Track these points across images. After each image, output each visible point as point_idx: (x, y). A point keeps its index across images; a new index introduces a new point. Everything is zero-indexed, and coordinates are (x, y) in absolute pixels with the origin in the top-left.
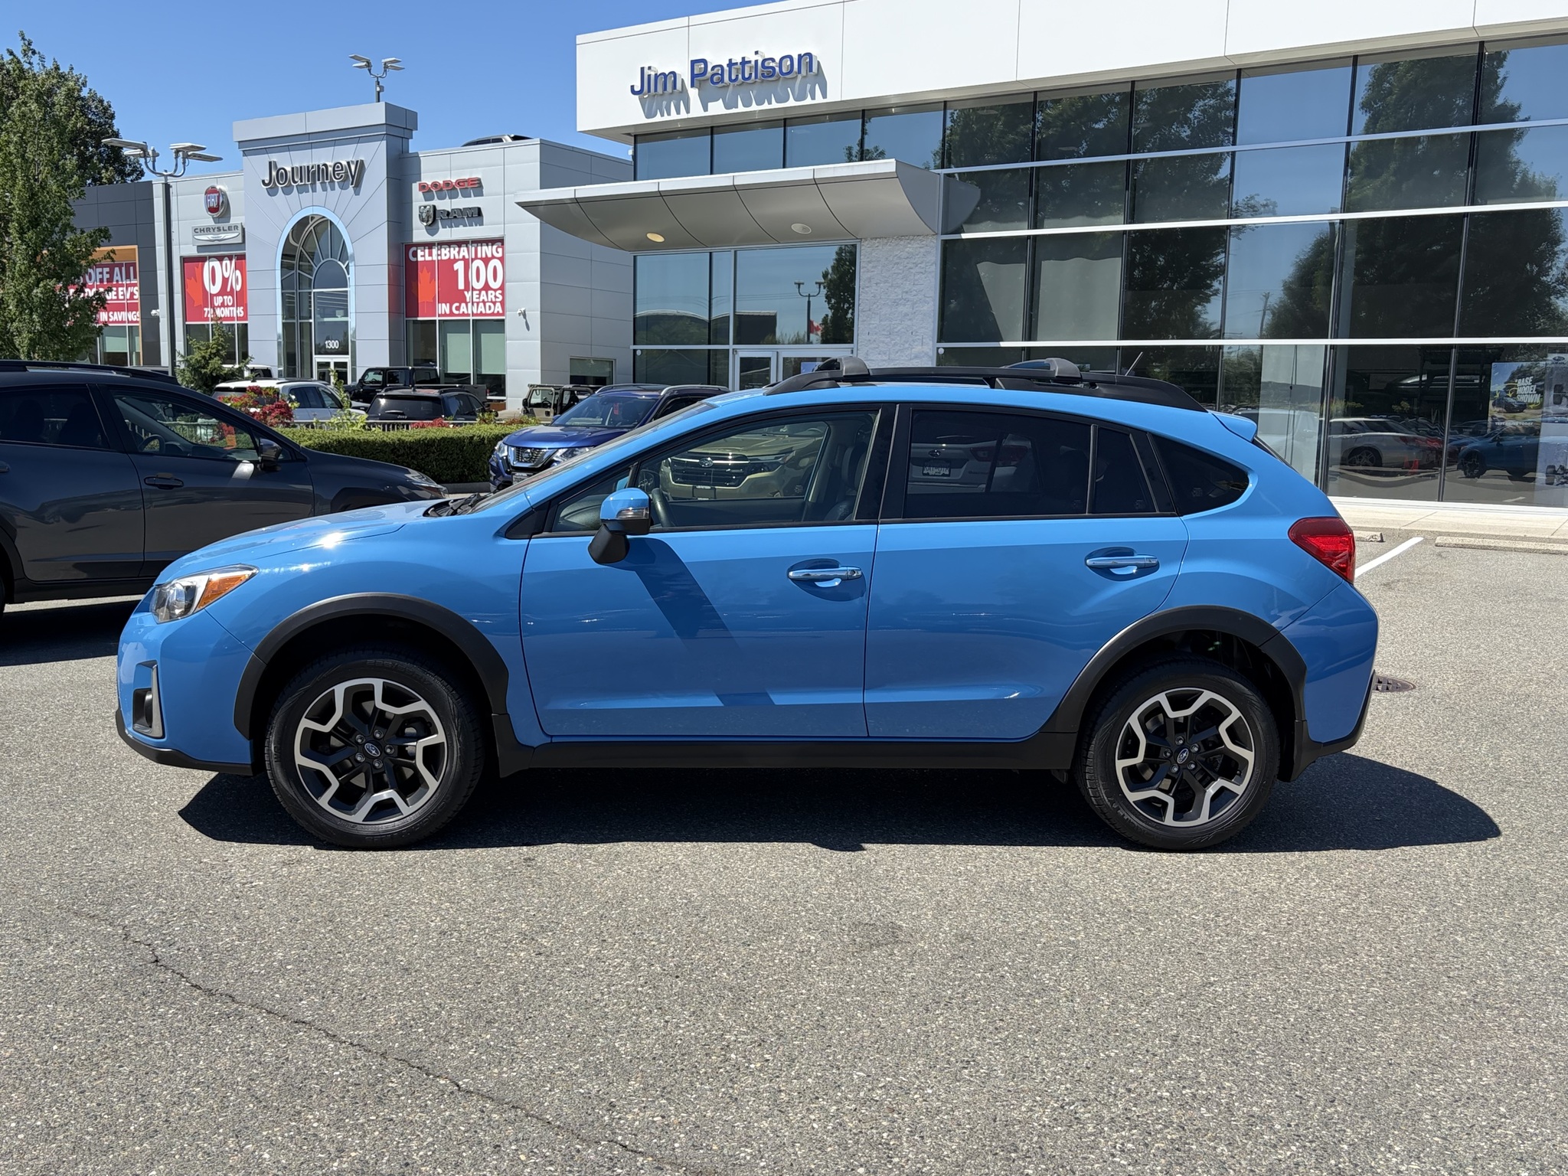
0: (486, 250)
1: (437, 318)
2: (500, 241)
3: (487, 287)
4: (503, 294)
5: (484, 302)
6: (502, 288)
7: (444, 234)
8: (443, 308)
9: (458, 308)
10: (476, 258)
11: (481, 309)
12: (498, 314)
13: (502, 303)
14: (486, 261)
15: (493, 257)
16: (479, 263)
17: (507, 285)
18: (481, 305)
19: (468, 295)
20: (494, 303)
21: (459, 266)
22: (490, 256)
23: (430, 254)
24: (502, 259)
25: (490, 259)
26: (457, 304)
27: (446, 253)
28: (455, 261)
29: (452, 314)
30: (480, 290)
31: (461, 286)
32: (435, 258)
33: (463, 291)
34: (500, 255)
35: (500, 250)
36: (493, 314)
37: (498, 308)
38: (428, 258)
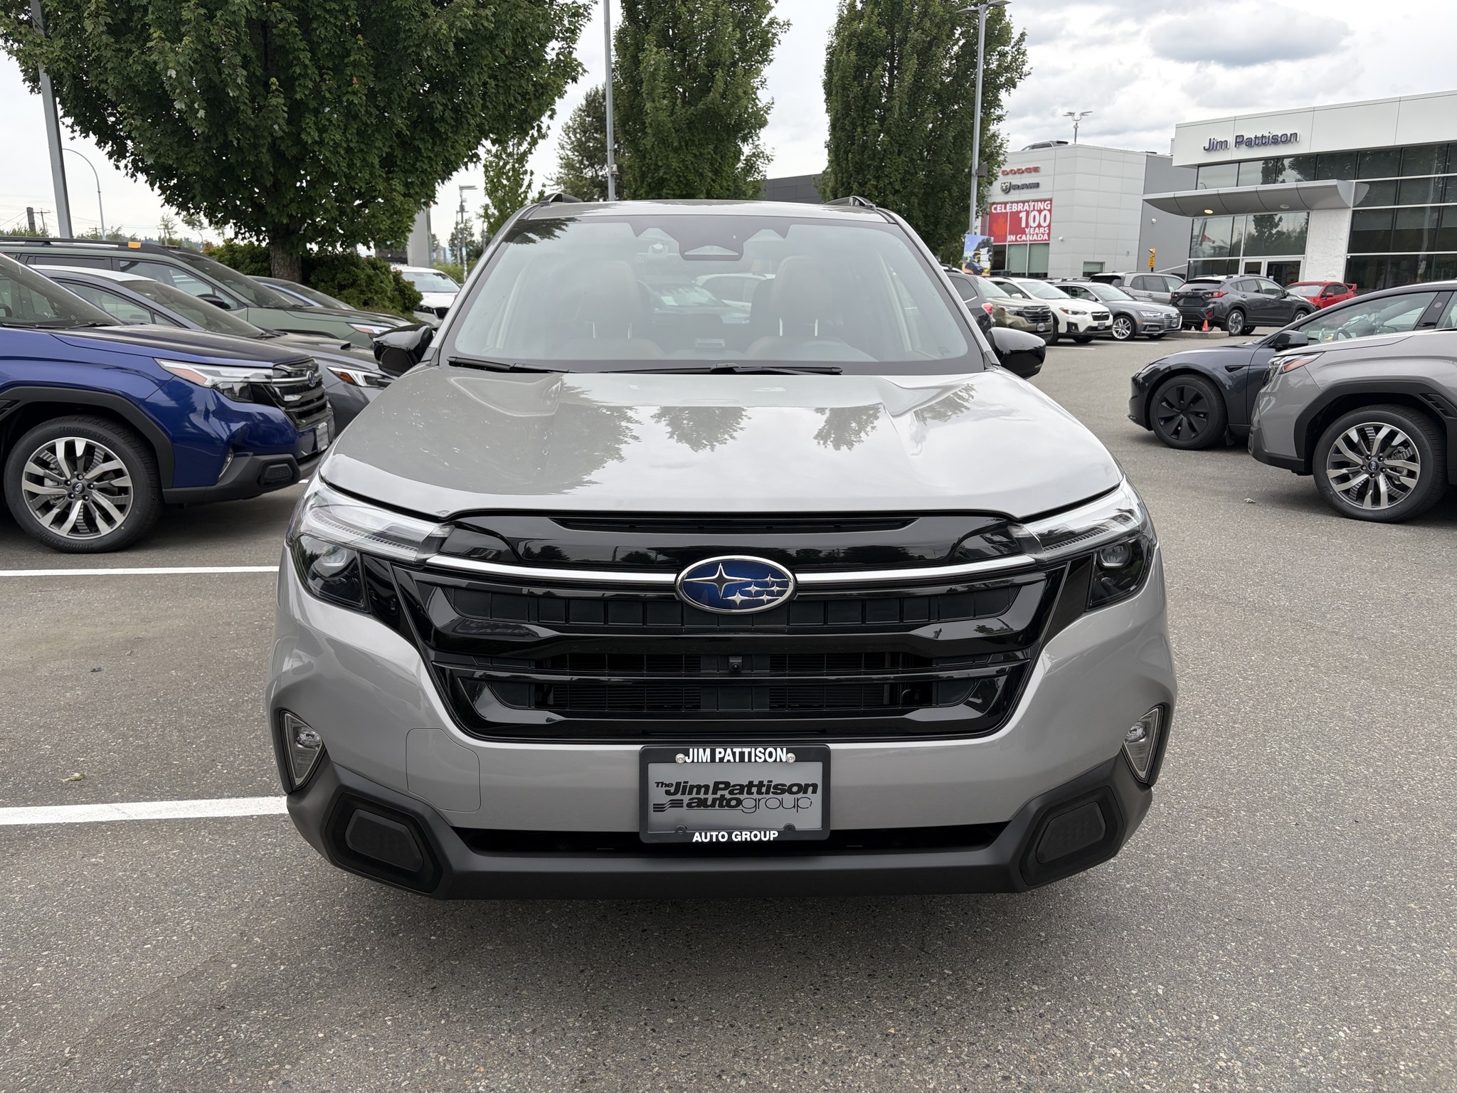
0: (1041, 206)
1: (1007, 243)
2: (1051, 200)
3: (1039, 226)
4: (1049, 229)
5: (1037, 234)
6: (1049, 226)
7: (1015, 195)
8: (1011, 238)
9: (1020, 238)
10: (1034, 210)
11: (1035, 237)
12: (1045, 240)
13: (1049, 234)
14: (1040, 211)
15: (1045, 209)
16: (1036, 213)
17: (1052, 224)
18: (1035, 235)
19: (1027, 230)
20: (1044, 234)
21: (1023, 215)
22: (1042, 208)
23: (1005, 208)
24: (1050, 211)
25: (1042, 211)
26: (1020, 235)
27: (1015, 208)
28: (1021, 212)
29: (1016, 241)
30: (1035, 228)
31: (1023, 225)
32: (1008, 210)
33: (1024, 228)
35: (1048, 206)
36: (1042, 240)
37: (1045, 237)
38: (1004, 211)
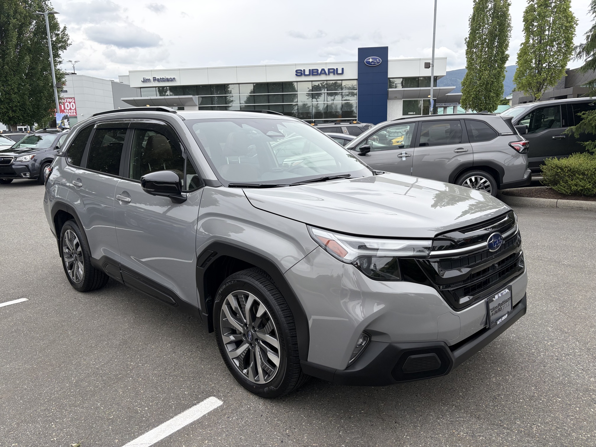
2: (74, 98)
3: (71, 109)
4: (76, 110)
5: (70, 113)
6: (75, 109)
10: (67, 102)
12: (75, 115)
13: (76, 113)
14: (70, 103)
15: (72, 102)
16: (68, 104)
17: (77, 109)
18: (69, 113)
20: (73, 113)
22: (71, 101)
25: (71, 102)
30: (69, 110)
31: (63, 108)
33: (63, 110)
34: (74, 101)
35: (74, 100)
36: (73, 115)
37: (75, 114)
